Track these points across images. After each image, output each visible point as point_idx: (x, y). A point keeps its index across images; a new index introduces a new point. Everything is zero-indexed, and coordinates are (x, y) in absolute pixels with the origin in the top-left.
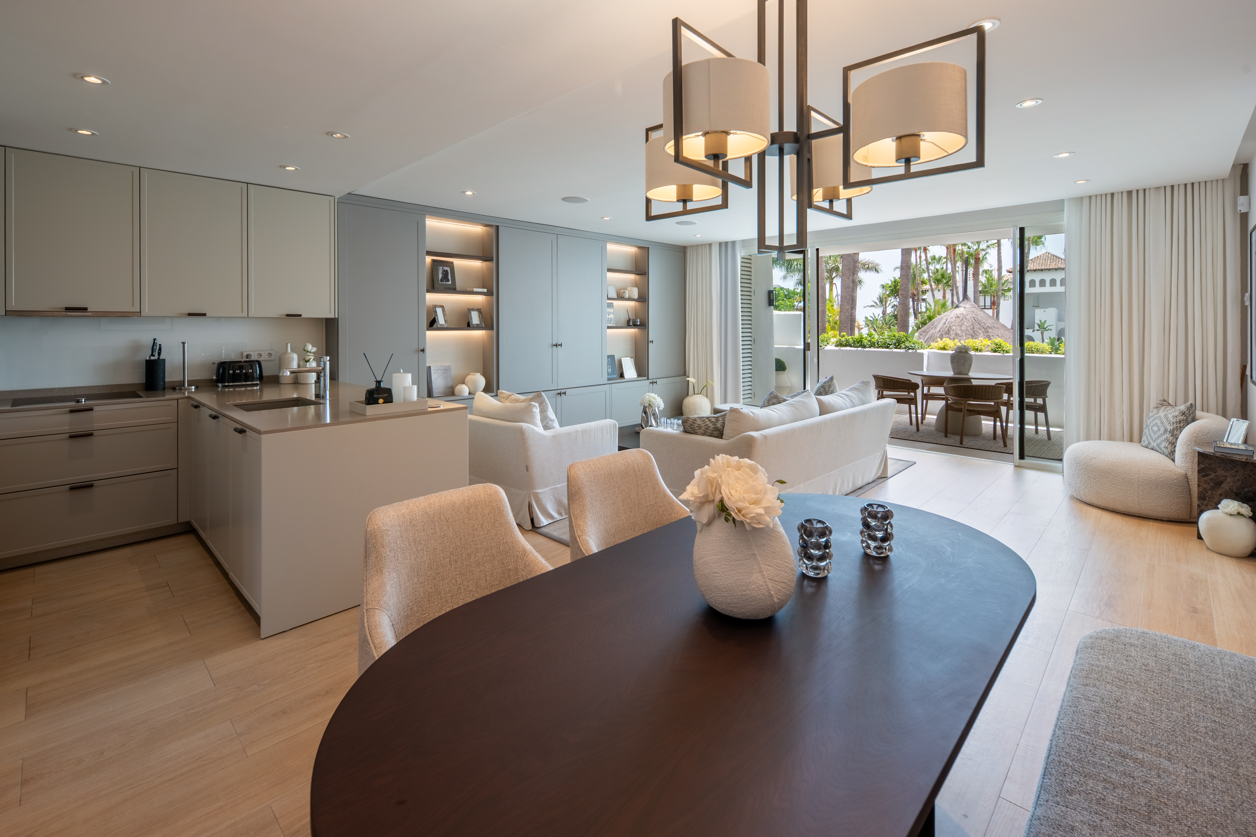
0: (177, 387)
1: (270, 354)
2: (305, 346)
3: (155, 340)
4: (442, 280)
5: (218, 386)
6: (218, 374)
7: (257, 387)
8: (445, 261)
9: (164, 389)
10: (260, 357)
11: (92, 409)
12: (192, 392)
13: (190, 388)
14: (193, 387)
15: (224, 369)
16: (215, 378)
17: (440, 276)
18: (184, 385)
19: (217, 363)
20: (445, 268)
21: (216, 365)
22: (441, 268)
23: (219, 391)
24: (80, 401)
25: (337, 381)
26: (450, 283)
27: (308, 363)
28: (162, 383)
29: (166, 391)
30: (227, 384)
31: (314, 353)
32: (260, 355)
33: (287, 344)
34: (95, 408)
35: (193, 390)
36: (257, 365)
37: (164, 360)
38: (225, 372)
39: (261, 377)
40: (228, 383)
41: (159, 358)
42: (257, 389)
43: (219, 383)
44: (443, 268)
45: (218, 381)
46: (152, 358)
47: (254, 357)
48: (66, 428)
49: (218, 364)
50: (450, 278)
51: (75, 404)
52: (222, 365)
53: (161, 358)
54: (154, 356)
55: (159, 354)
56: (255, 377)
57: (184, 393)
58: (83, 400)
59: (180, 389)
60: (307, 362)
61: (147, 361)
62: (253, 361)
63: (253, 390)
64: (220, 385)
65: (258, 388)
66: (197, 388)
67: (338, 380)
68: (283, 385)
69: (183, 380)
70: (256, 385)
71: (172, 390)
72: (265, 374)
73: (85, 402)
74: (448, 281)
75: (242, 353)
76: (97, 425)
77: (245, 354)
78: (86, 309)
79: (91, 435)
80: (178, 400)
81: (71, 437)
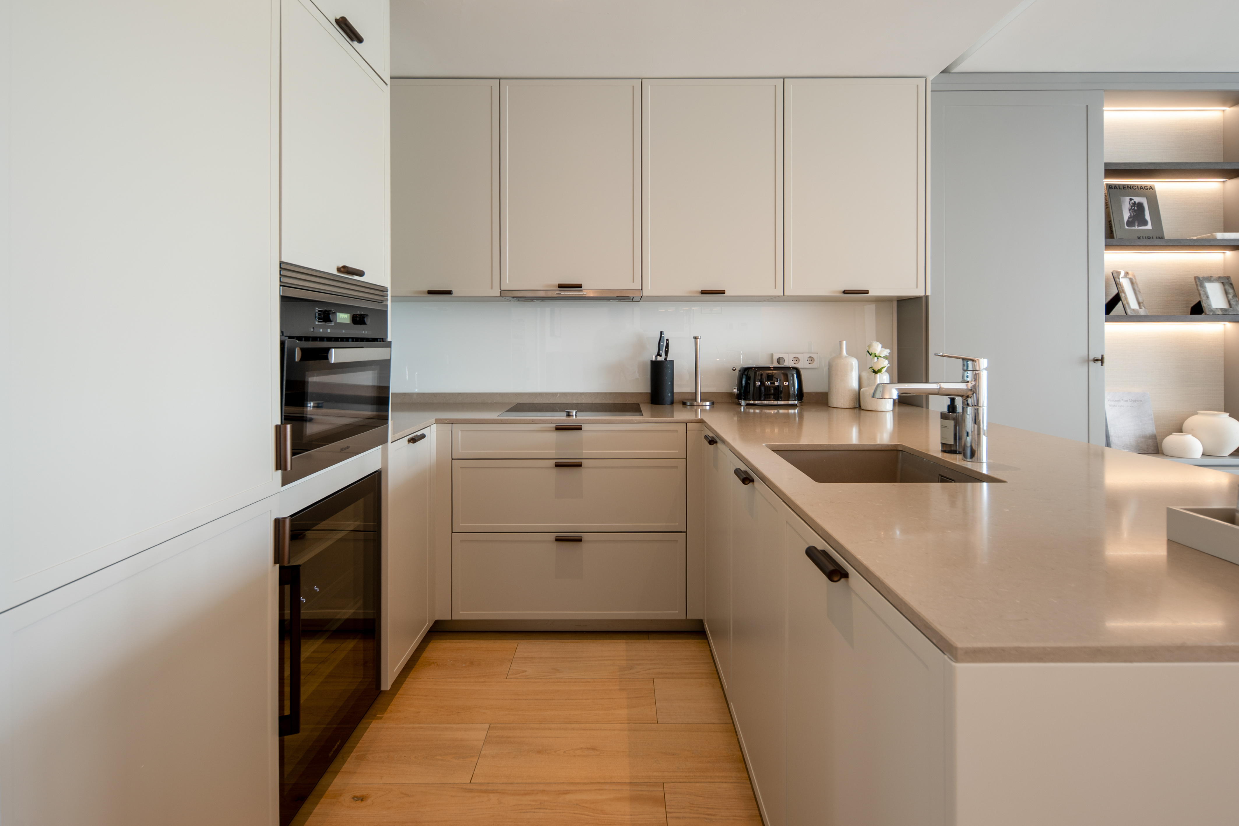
0: (688, 402)
1: (811, 359)
2: (870, 346)
3: (661, 333)
4: (1130, 223)
5: (740, 404)
6: (740, 387)
7: (795, 409)
8: (1134, 186)
9: (672, 403)
10: (796, 362)
11: (579, 429)
12: (706, 410)
13: (704, 404)
14: (708, 403)
15: (748, 378)
16: (735, 391)
17: (1126, 215)
18: (696, 401)
19: (738, 368)
20: (1137, 200)
21: (737, 372)
22: (1128, 199)
23: (741, 412)
24: (571, 414)
25: (924, 409)
26: (1149, 226)
27: (878, 375)
28: (669, 394)
29: (674, 405)
30: (751, 402)
31: (886, 357)
32: (797, 359)
33: (841, 342)
34: (585, 427)
35: (708, 408)
36: (795, 375)
37: (672, 362)
38: (749, 384)
39: (800, 395)
40: (754, 400)
41: (666, 359)
42: (795, 413)
43: (741, 400)
44: (1131, 200)
45: (739, 397)
46: (659, 358)
47: (789, 363)
48: (552, 452)
49: (740, 371)
50: (1147, 217)
51: (564, 418)
52: (746, 373)
53: (668, 359)
54: (661, 356)
55: (667, 353)
56: (791, 392)
57: (696, 412)
58: (574, 413)
59: (692, 405)
60: (875, 372)
61: (652, 361)
62: (789, 368)
63: (788, 414)
64: (743, 403)
65: (796, 411)
66: (713, 404)
67: (927, 407)
68: (835, 410)
69: (695, 391)
70: (793, 406)
71: (681, 406)
72: (806, 389)
73: (576, 415)
74: (1145, 223)
75: (772, 355)
76: (587, 452)
77: (776, 357)
78: (581, 287)
79: (579, 465)
80: (686, 423)
81: (557, 465)
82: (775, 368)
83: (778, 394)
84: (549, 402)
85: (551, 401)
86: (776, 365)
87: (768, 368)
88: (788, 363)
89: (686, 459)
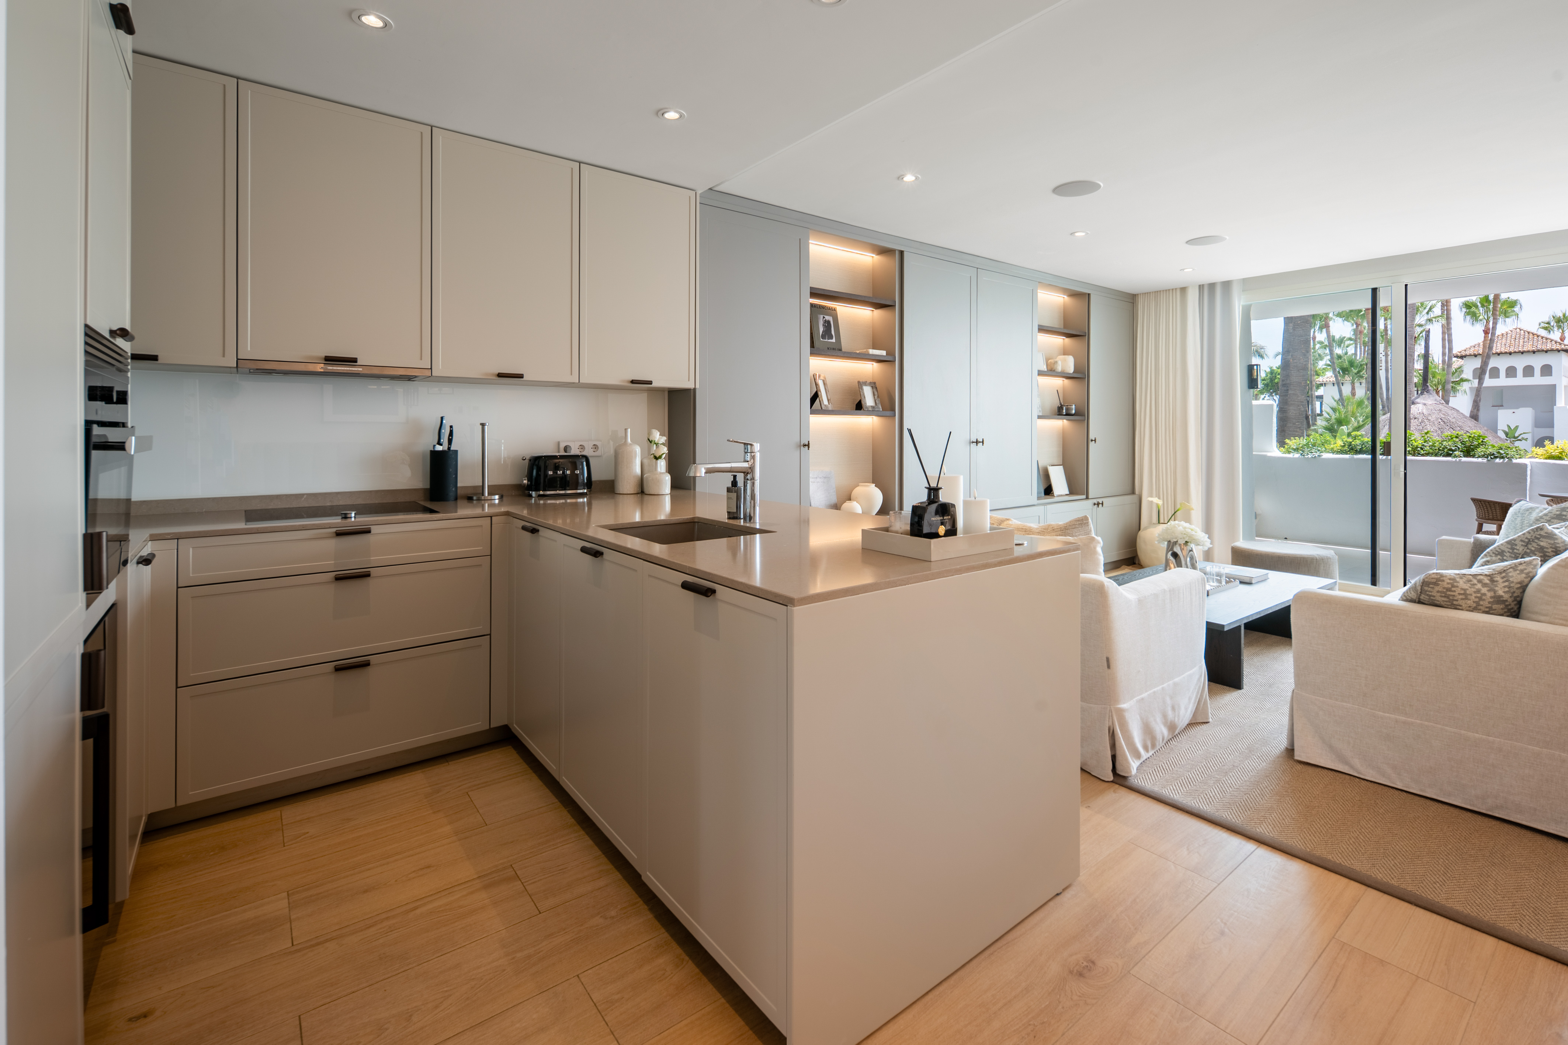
0: (473, 496)
1: (596, 447)
3: (442, 418)
4: (823, 336)
5: (530, 496)
6: (530, 477)
7: (584, 498)
8: (826, 306)
9: (456, 499)
10: (584, 450)
11: (368, 531)
12: (494, 505)
13: (493, 497)
14: (497, 497)
15: (539, 470)
16: (525, 482)
18: (483, 494)
19: (528, 458)
20: (827, 318)
21: (527, 462)
22: (822, 316)
23: (532, 504)
24: (349, 516)
26: (833, 340)
27: (659, 461)
28: (453, 489)
29: (459, 503)
30: (541, 493)
31: (663, 445)
32: (585, 447)
33: (626, 430)
34: (374, 530)
35: (497, 502)
36: (585, 463)
37: (456, 452)
38: (540, 475)
39: (589, 484)
40: (544, 490)
41: (449, 448)
42: (584, 502)
43: (532, 491)
44: (824, 317)
45: (529, 488)
46: (439, 448)
48: (329, 564)
49: (530, 460)
50: (833, 333)
51: (340, 521)
52: (537, 463)
53: (452, 449)
54: (441, 445)
55: (450, 441)
56: (580, 481)
57: (483, 507)
58: (353, 515)
59: (479, 500)
60: (657, 458)
61: (431, 451)
62: (577, 456)
63: (576, 503)
64: (534, 494)
65: (585, 499)
66: (502, 497)
69: (481, 484)
70: (582, 495)
71: (466, 501)
72: (596, 478)
73: (355, 517)
74: (831, 337)
75: (559, 443)
76: (375, 559)
77: (562, 446)
78: (356, 362)
79: (367, 575)
80: (491, 517)
81: (338, 579)
82: (562, 457)
83: (565, 483)
84: (292, 507)
85: (295, 504)
86: (563, 453)
87: (555, 457)
88: (574, 451)
89: (491, 555)
